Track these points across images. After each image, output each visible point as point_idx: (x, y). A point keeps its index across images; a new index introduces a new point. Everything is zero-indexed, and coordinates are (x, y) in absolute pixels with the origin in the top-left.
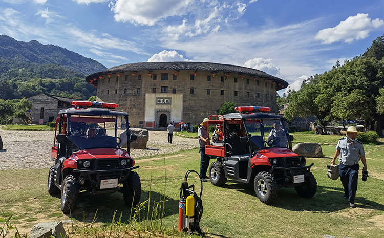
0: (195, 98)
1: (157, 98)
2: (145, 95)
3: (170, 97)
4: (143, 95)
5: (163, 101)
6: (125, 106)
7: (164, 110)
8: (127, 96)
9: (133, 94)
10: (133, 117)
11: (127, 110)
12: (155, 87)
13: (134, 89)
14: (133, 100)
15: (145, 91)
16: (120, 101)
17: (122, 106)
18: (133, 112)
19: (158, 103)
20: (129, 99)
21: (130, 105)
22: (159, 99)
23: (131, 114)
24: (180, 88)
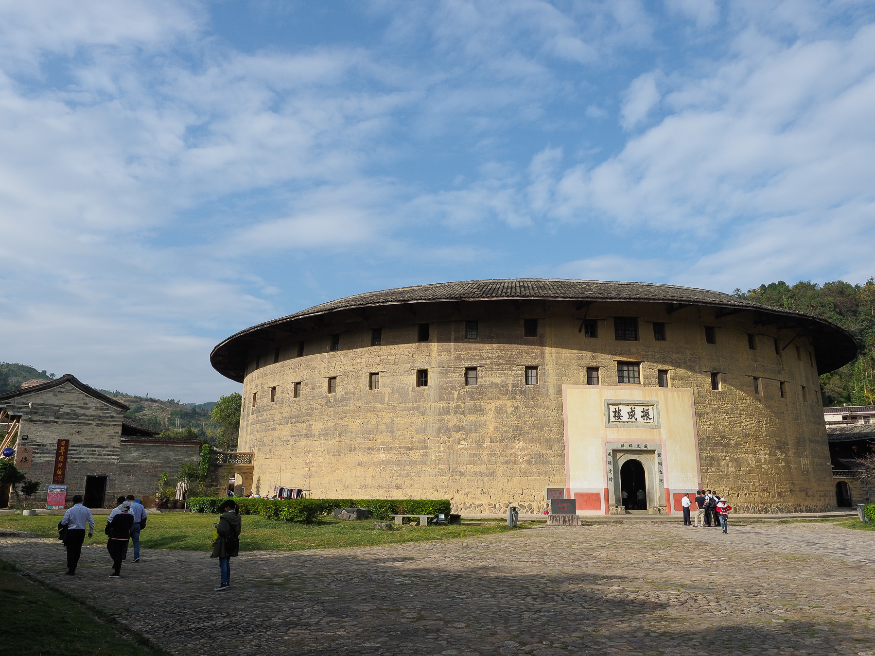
1: (608, 404)
2: (559, 393)
4: (552, 390)
5: (632, 414)
6: (476, 431)
7: (638, 446)
8: (480, 393)
9: (510, 386)
10: (518, 474)
11: (485, 446)
12: (595, 364)
13: (512, 370)
14: (510, 410)
15: (559, 376)
16: (448, 413)
17: (457, 432)
18: (515, 454)
19: (612, 419)
20: (490, 406)
21: (497, 428)
22: (617, 407)
23: (507, 463)
24: (681, 370)
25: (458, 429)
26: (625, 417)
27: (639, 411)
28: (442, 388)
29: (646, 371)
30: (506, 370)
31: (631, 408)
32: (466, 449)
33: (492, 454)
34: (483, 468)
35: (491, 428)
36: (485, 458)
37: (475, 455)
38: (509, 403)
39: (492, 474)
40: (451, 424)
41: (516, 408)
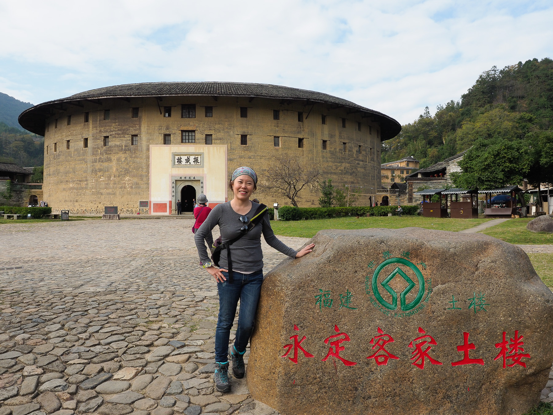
1: (174, 155)
2: (148, 149)
3: (201, 151)
4: (144, 148)
5: (188, 160)
6: (108, 171)
7: (190, 178)
8: (109, 151)
9: (124, 146)
10: (126, 194)
11: (111, 179)
12: (168, 132)
13: (125, 137)
14: (123, 159)
15: (148, 140)
16: (96, 162)
17: (100, 172)
18: (125, 183)
19: (176, 163)
20: (114, 157)
21: (117, 169)
22: (179, 157)
23: (121, 188)
24: (221, 135)
25: (100, 170)
26: (184, 162)
27: (192, 159)
28: (94, 148)
29: (198, 135)
30: (122, 137)
31: (188, 157)
32: (103, 181)
33: (115, 184)
34: (110, 191)
35: (114, 169)
36: (111, 186)
37: (107, 184)
38: (123, 156)
39: (114, 194)
40: (97, 168)
41: (126, 158)
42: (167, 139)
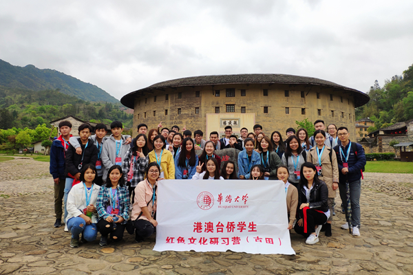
0: (270, 119)
2: (205, 116)
3: (239, 117)
4: (203, 115)
5: (230, 123)
9: (190, 114)
12: (218, 106)
13: (191, 109)
16: (172, 124)
19: (223, 125)
20: (184, 121)
22: (225, 121)
24: (251, 107)
27: (233, 122)
28: (171, 116)
29: (236, 107)
38: (190, 120)
42: (217, 110)
